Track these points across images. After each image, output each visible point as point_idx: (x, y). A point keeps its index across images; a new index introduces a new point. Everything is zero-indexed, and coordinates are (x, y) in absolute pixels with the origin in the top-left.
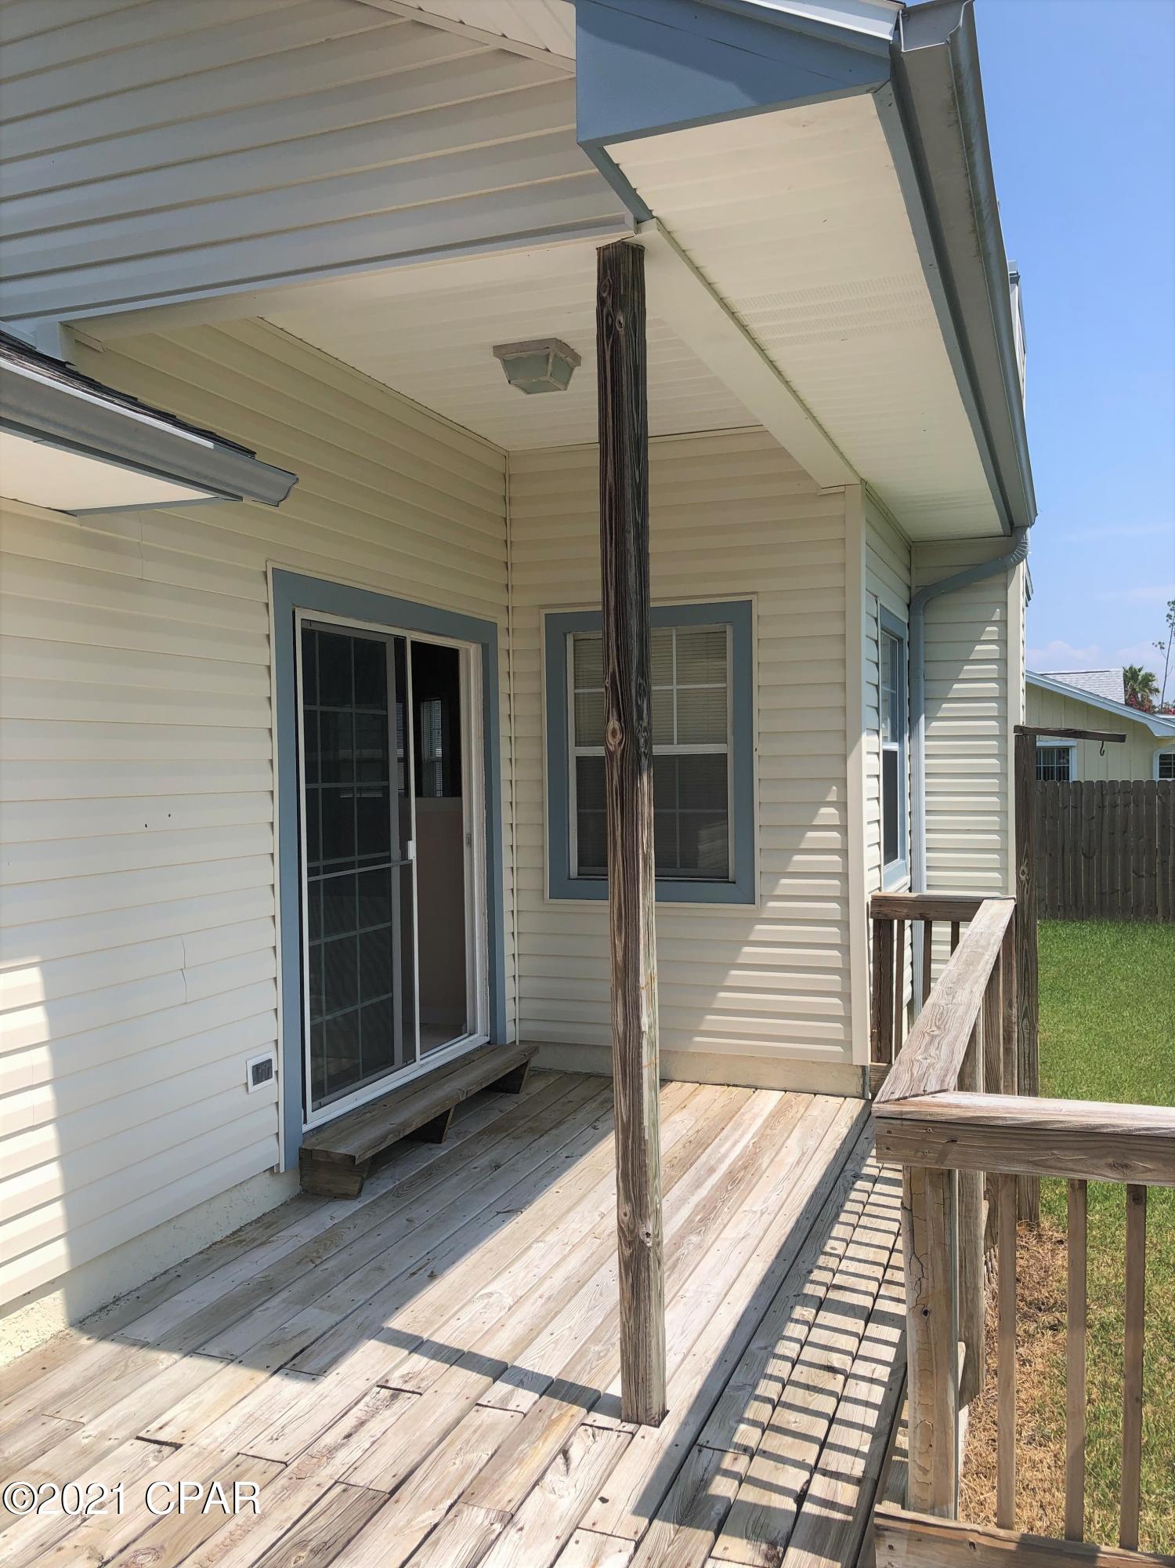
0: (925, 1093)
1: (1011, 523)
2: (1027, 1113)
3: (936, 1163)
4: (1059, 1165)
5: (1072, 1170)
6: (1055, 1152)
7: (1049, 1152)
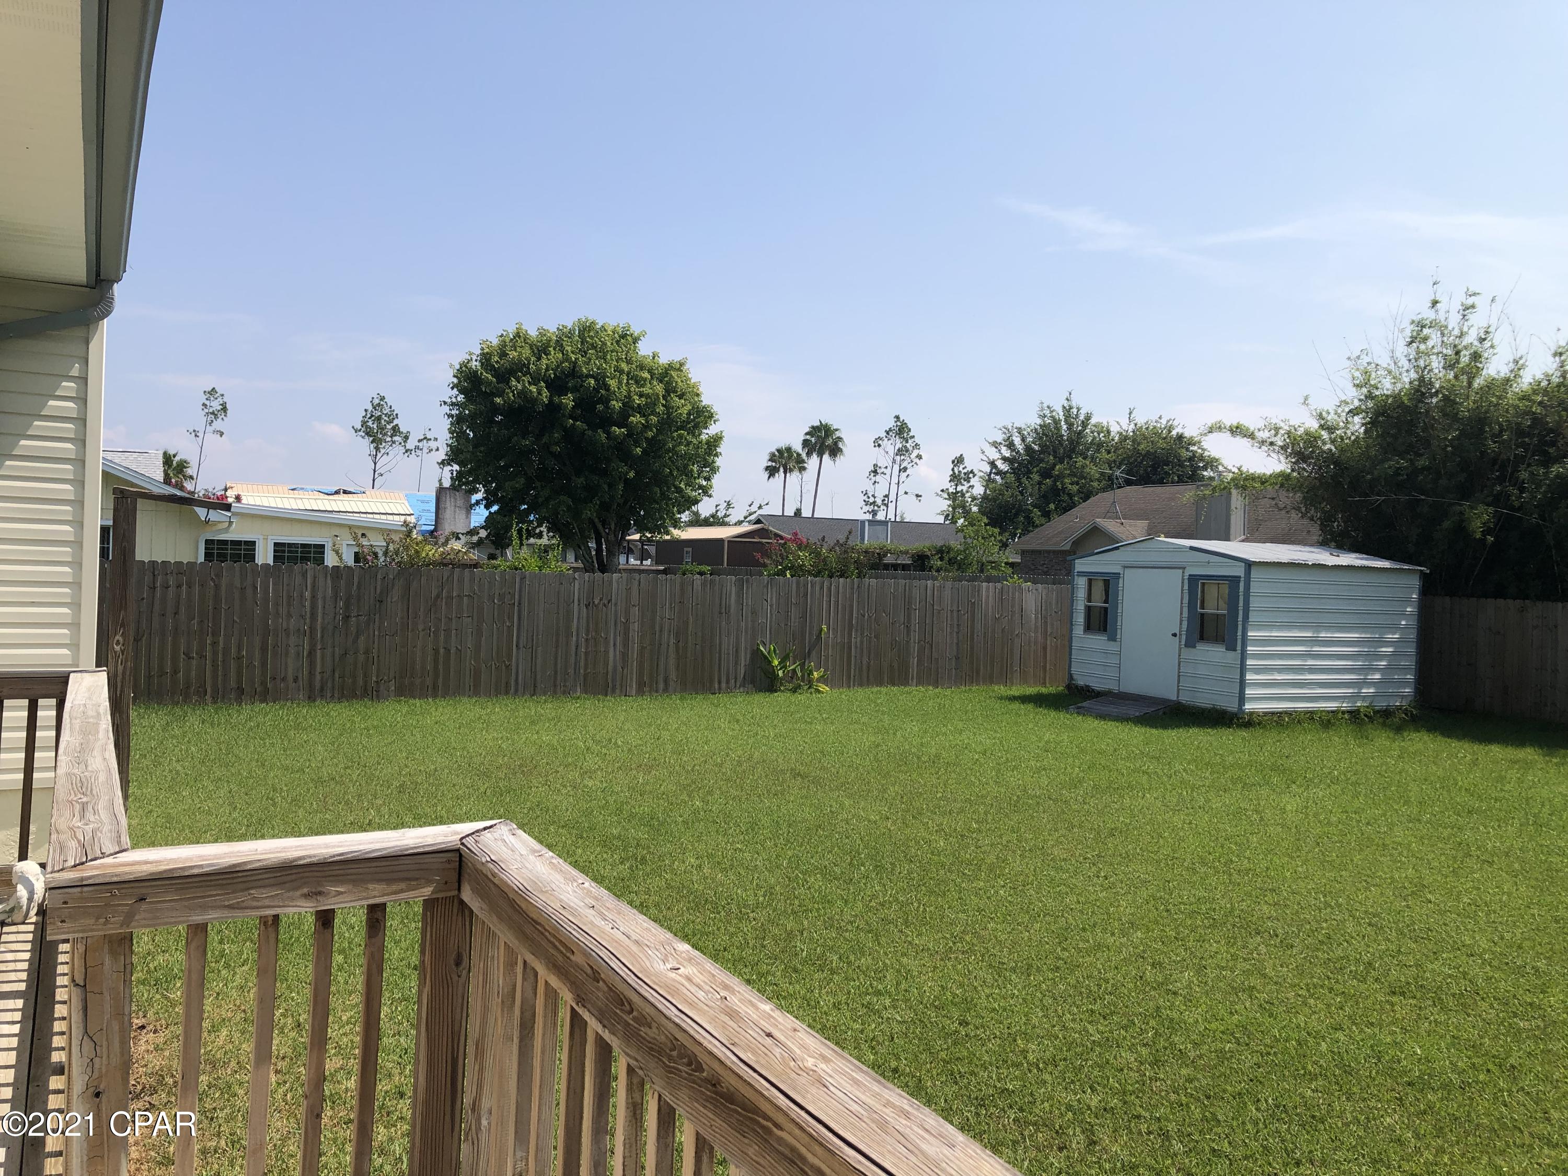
0: (104, 855)
1: (98, 274)
2: (224, 858)
3: (122, 926)
4: (255, 904)
5: (269, 907)
6: (252, 892)
7: (246, 893)
